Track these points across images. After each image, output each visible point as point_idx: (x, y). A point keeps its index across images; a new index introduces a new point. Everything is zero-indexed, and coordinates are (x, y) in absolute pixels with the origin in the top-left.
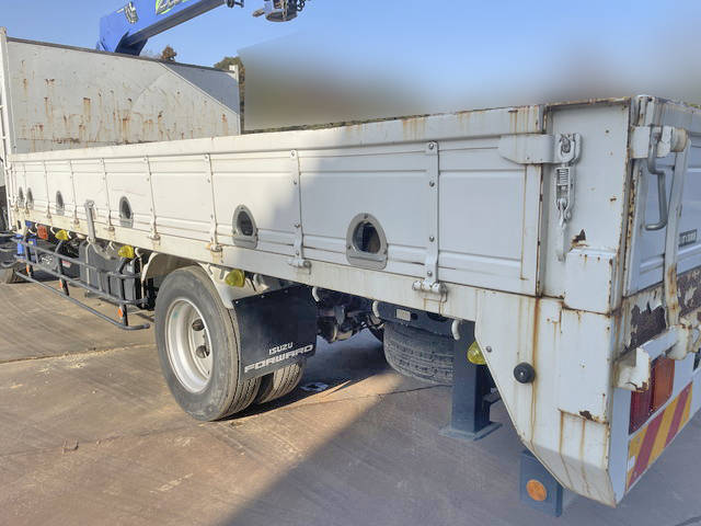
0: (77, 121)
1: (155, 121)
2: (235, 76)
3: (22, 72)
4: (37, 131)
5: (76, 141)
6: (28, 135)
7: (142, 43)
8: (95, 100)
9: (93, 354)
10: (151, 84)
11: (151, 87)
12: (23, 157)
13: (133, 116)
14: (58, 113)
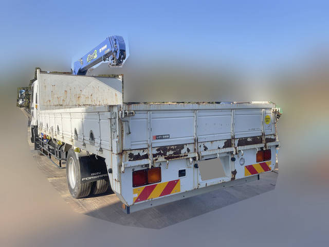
0: (62, 98)
1: (90, 97)
2: (121, 80)
3: (44, 83)
4: (48, 103)
5: (62, 105)
6: (45, 104)
7: (86, 71)
8: (69, 91)
9: (55, 178)
10: (89, 84)
11: (89, 86)
12: (43, 112)
13: (82, 96)
14: (55, 96)
